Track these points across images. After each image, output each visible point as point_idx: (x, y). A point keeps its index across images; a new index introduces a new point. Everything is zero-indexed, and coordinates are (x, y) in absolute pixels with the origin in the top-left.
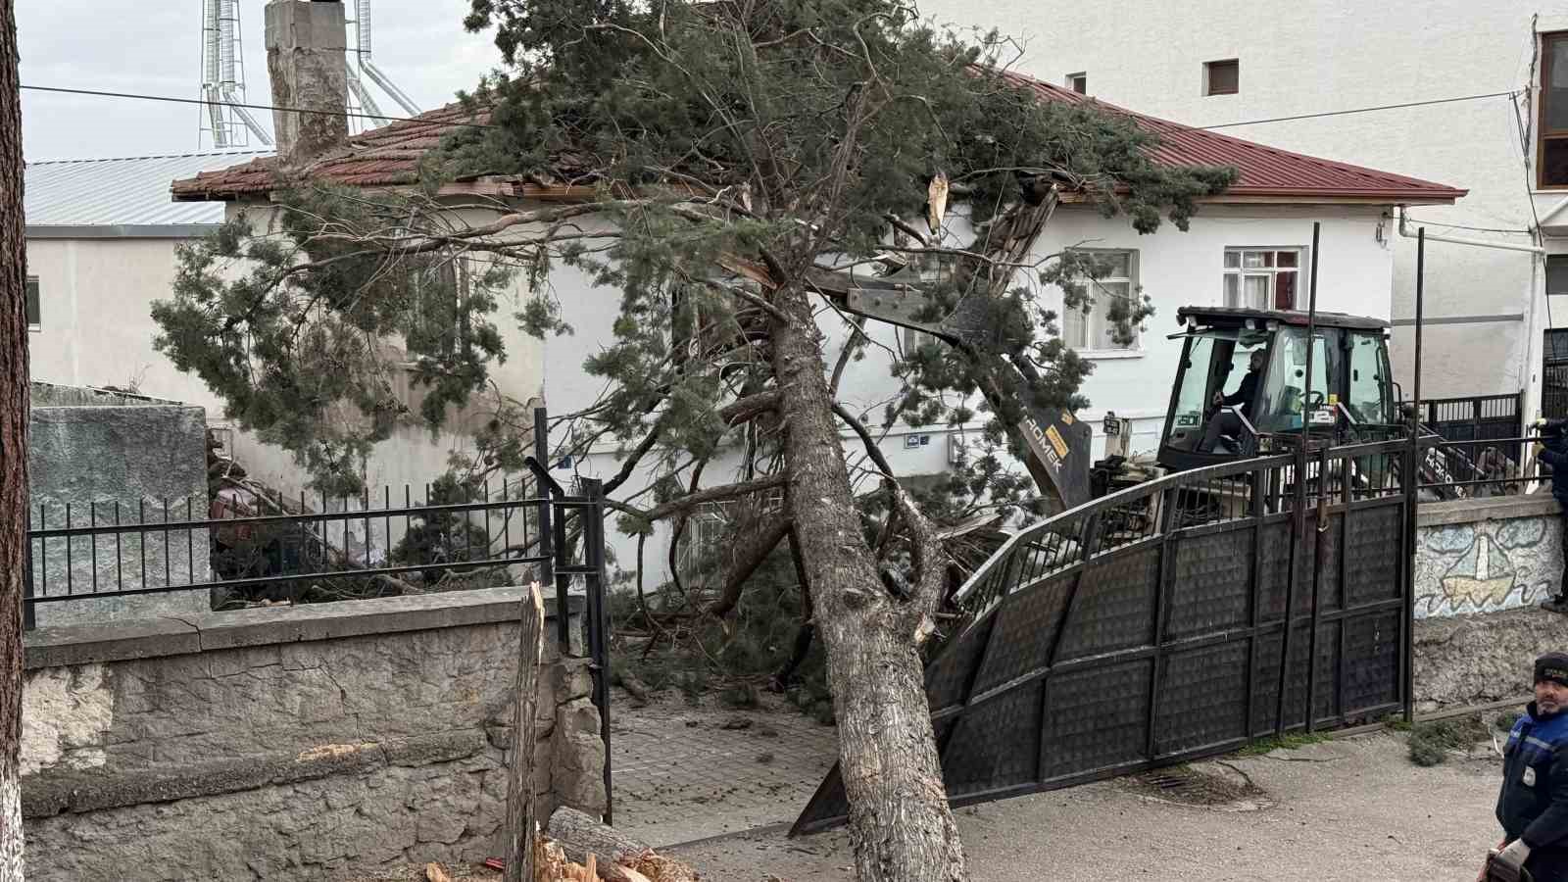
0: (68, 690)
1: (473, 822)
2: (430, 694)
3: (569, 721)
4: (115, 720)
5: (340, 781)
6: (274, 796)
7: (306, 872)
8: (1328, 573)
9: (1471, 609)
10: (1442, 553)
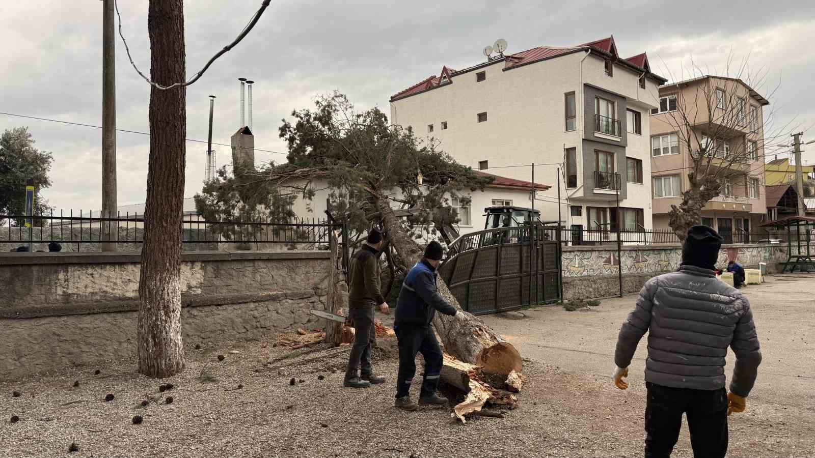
0: (190, 269)
1: (311, 318)
3: (339, 288)
4: (204, 280)
5: (272, 302)
6: (252, 305)
7: (261, 330)
8: (540, 261)
9: (575, 275)
10: (567, 259)
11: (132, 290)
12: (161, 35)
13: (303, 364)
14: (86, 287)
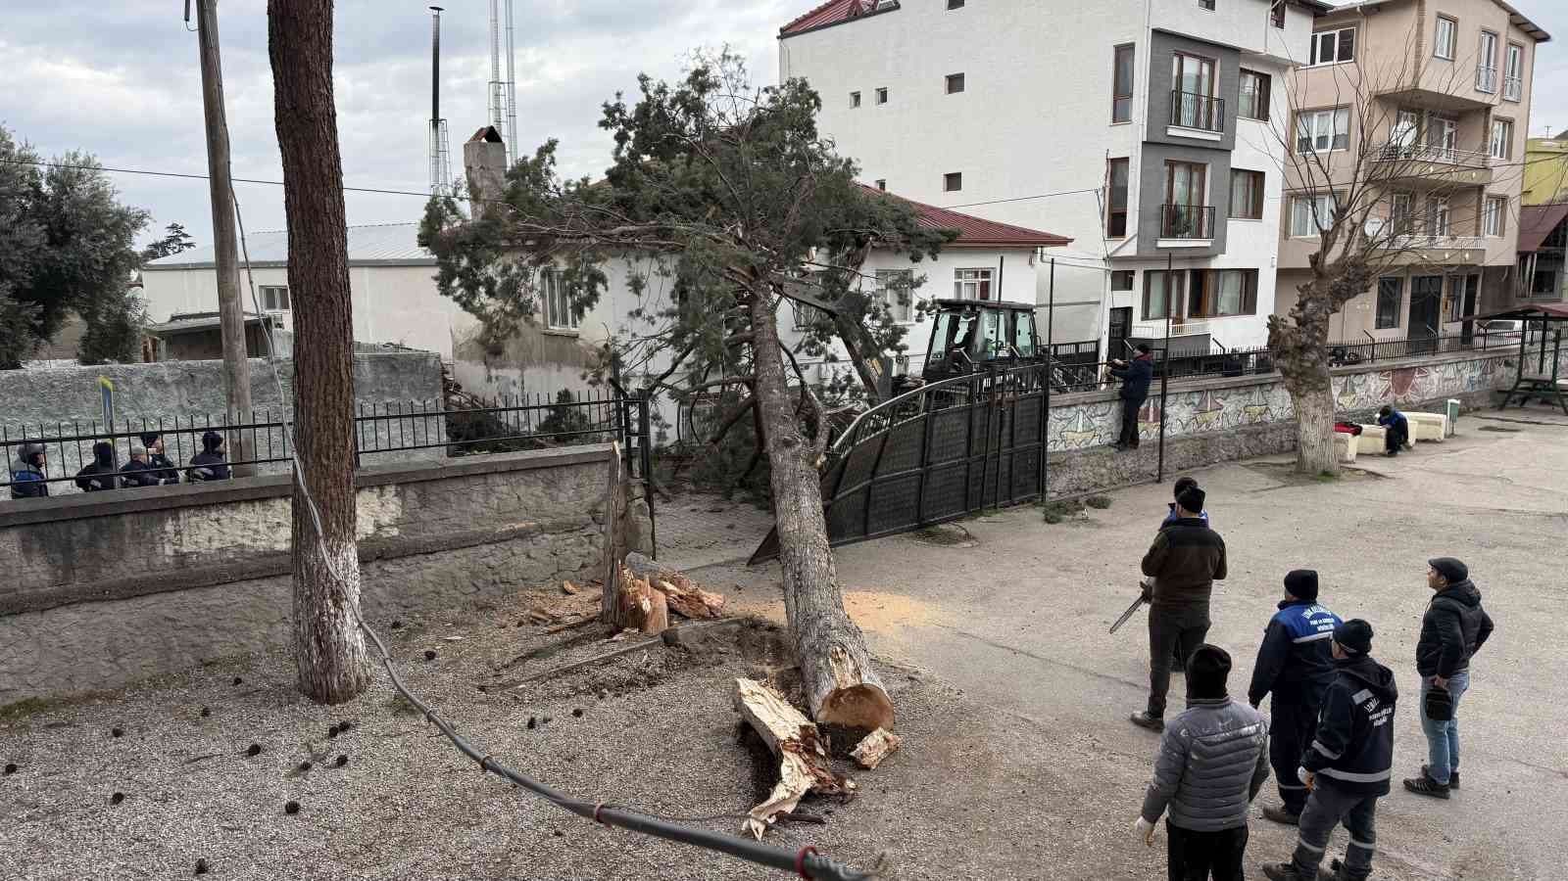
0: (378, 497)
1: (587, 560)
2: (563, 498)
3: (633, 510)
4: (403, 513)
5: (519, 541)
6: (485, 549)
7: (502, 586)
8: (1006, 430)
9: (1074, 447)
10: (1061, 420)
11: (283, 539)
12: (298, 149)
13: (557, 677)
14: (210, 540)
